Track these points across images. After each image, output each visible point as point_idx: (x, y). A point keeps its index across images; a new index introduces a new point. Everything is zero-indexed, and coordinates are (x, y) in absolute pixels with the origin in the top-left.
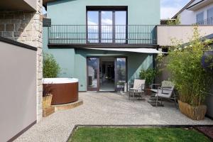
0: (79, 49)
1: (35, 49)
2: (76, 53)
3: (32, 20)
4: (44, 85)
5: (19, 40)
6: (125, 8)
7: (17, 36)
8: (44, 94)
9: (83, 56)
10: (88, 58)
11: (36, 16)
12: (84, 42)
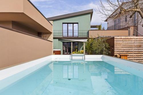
0: (60, 39)
1: (52, 42)
2: (59, 41)
3: (51, 35)
4: (54, 51)
5: (48, 40)
6: (78, 23)
7: (48, 38)
8: (54, 53)
9: (61, 41)
10: (63, 42)
11: (52, 34)
12: (62, 37)
